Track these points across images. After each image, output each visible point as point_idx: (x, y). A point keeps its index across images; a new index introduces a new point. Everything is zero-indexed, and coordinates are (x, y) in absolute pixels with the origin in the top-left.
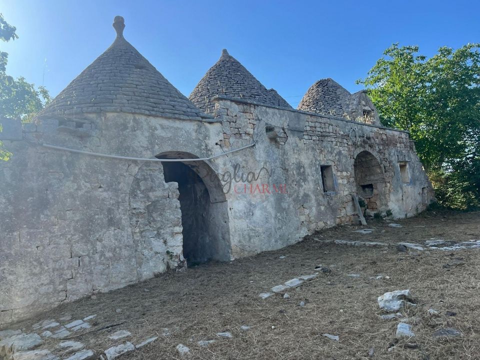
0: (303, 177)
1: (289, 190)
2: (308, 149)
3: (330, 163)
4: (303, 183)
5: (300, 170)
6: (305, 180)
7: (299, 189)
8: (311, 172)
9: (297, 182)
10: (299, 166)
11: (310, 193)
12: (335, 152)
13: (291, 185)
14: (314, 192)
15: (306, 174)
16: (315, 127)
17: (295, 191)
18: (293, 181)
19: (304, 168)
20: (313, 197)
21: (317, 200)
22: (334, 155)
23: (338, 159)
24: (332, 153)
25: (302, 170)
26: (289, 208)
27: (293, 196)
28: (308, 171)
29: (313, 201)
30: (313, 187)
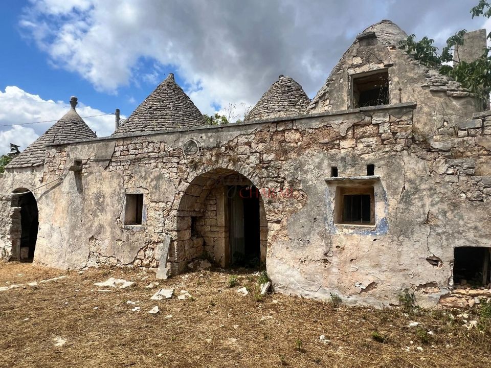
0: (101, 206)
1: (83, 219)
2: (112, 177)
3: (141, 191)
4: (100, 213)
5: (99, 200)
6: (102, 210)
7: (94, 219)
8: (112, 202)
9: (93, 212)
10: (99, 196)
11: (105, 225)
12: (152, 176)
13: (86, 214)
14: (110, 224)
15: (105, 203)
16: (128, 151)
17: (90, 221)
18: (89, 211)
19: (104, 197)
20: (108, 229)
21: (112, 233)
22: (149, 180)
23: (156, 185)
24: (146, 179)
25: (101, 200)
26: (80, 236)
27: (87, 226)
28: (108, 200)
29: (108, 234)
30: (110, 218)
